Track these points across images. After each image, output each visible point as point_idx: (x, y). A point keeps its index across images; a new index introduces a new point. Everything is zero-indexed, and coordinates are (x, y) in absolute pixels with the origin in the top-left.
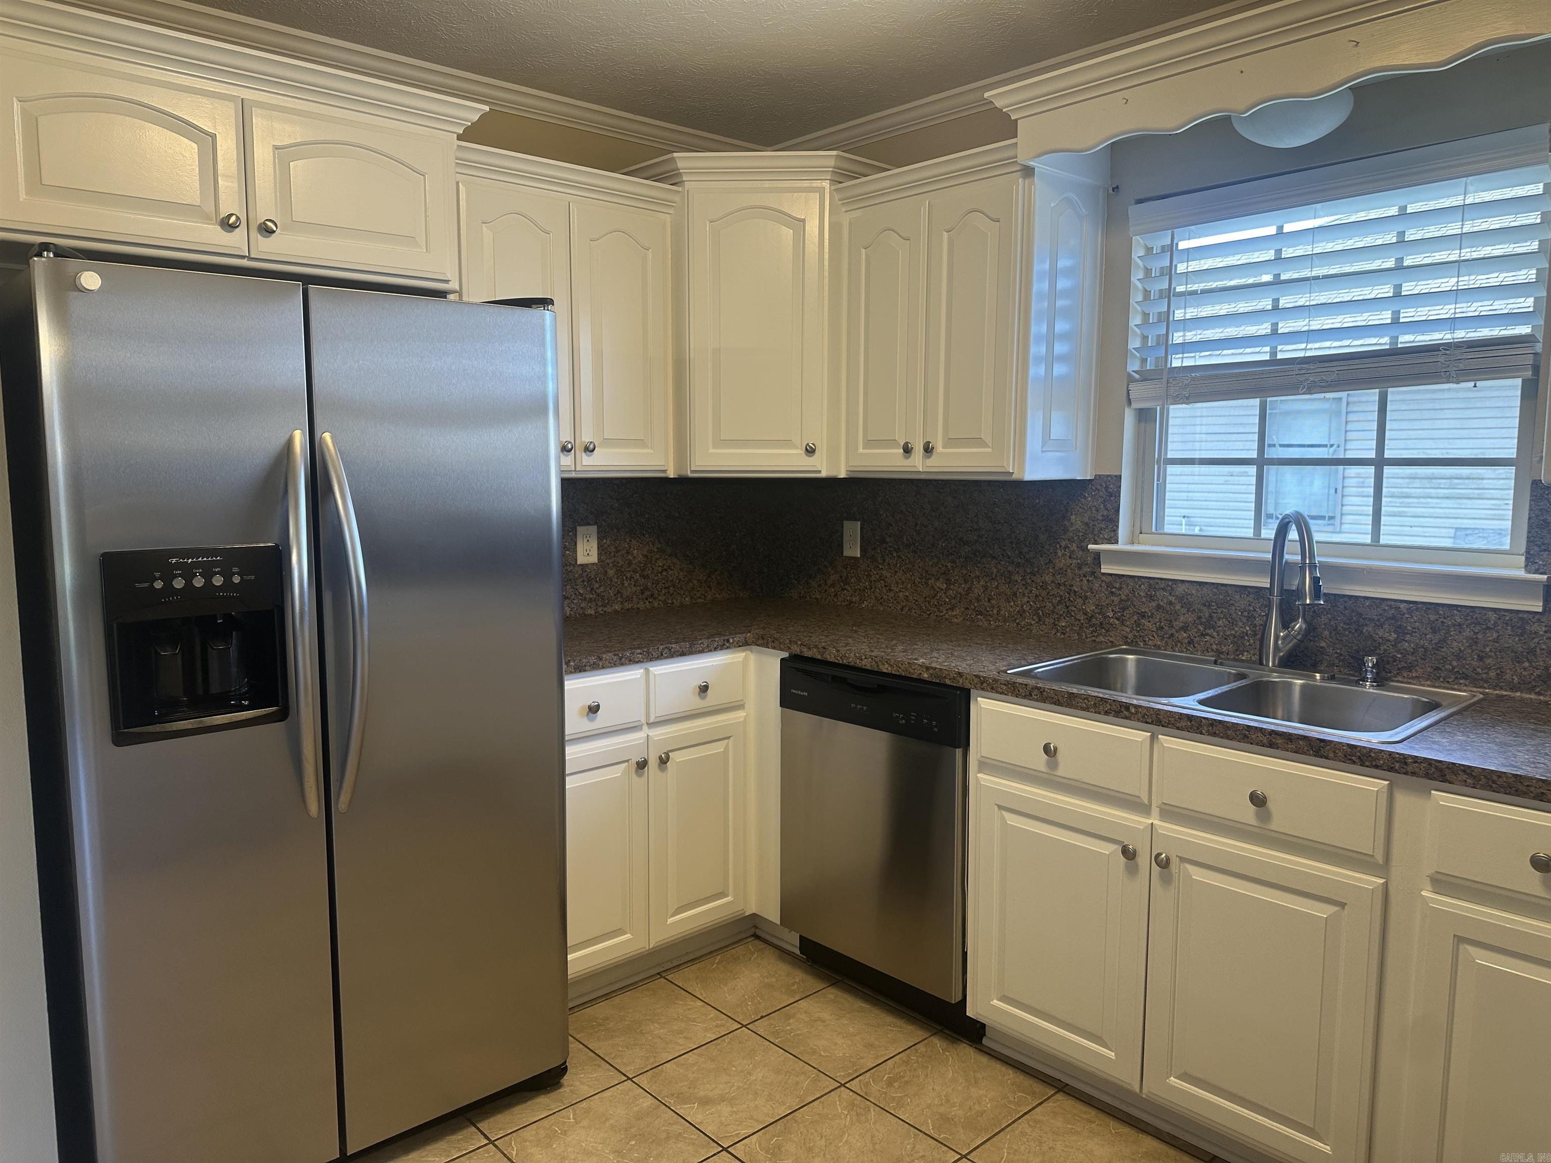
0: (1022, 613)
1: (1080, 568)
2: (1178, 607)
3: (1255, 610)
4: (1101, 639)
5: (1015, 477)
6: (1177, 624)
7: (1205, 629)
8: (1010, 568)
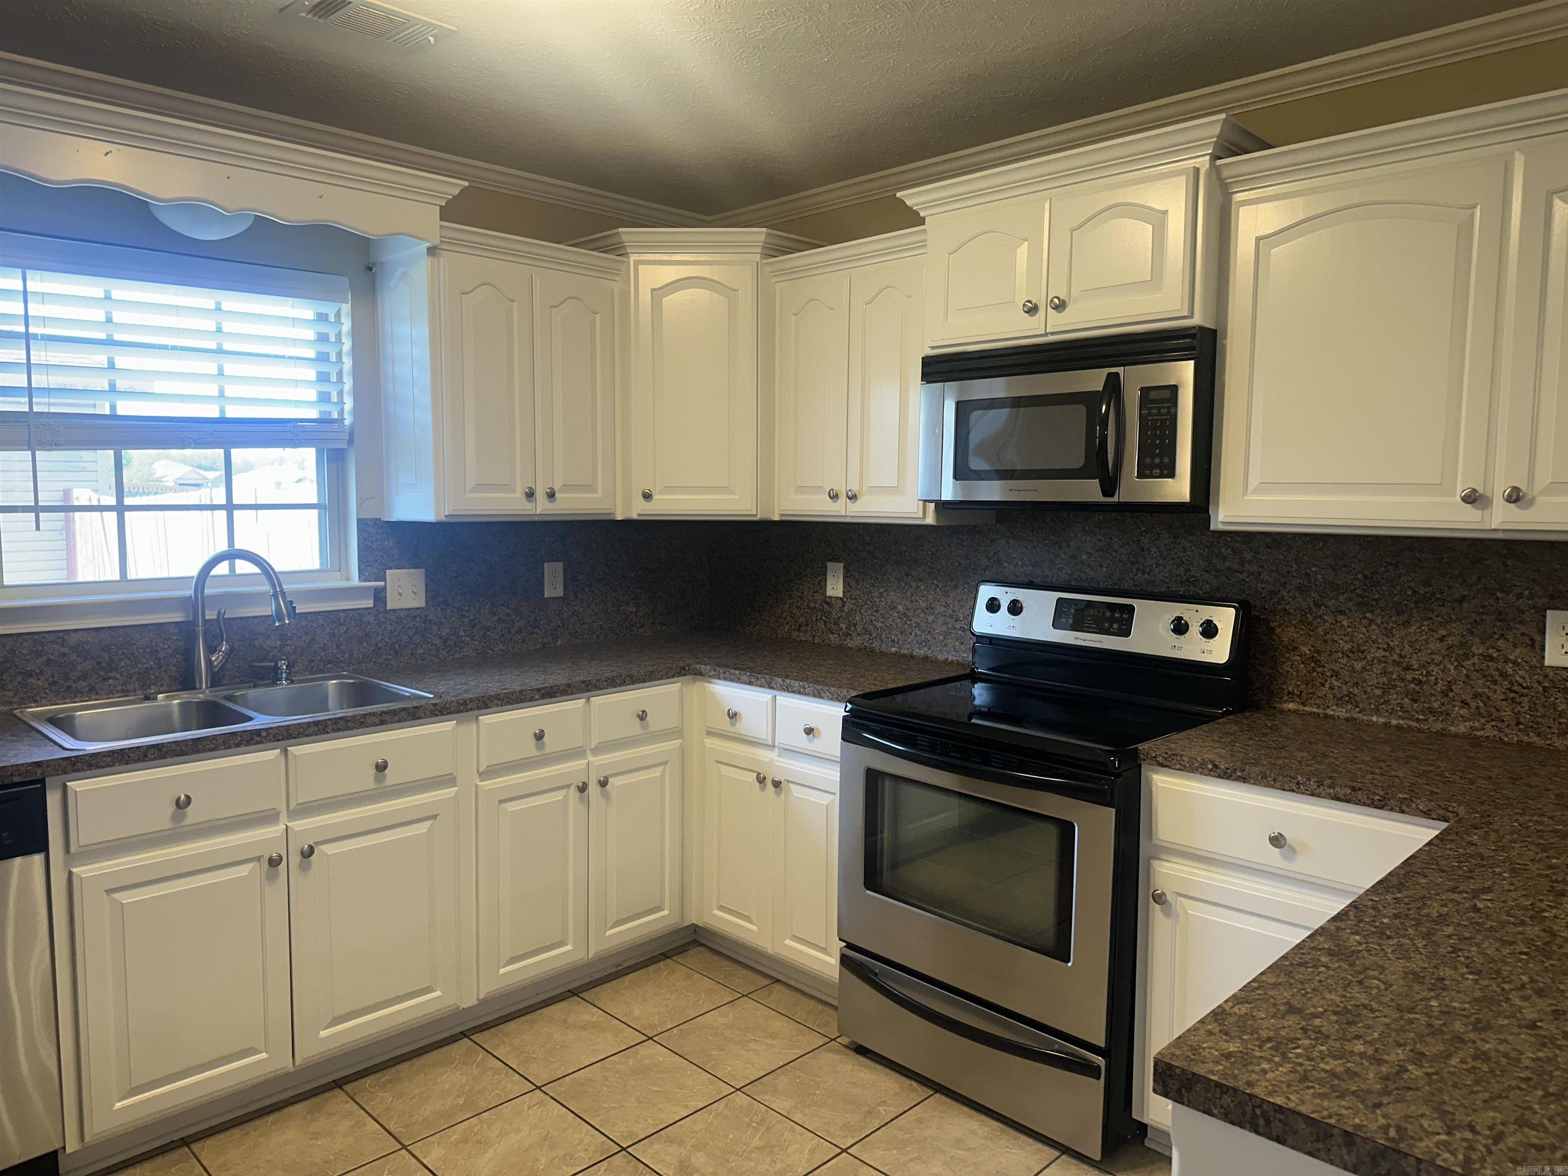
2: (73, 657)
3: (157, 645)
6: (74, 675)
7: (106, 673)
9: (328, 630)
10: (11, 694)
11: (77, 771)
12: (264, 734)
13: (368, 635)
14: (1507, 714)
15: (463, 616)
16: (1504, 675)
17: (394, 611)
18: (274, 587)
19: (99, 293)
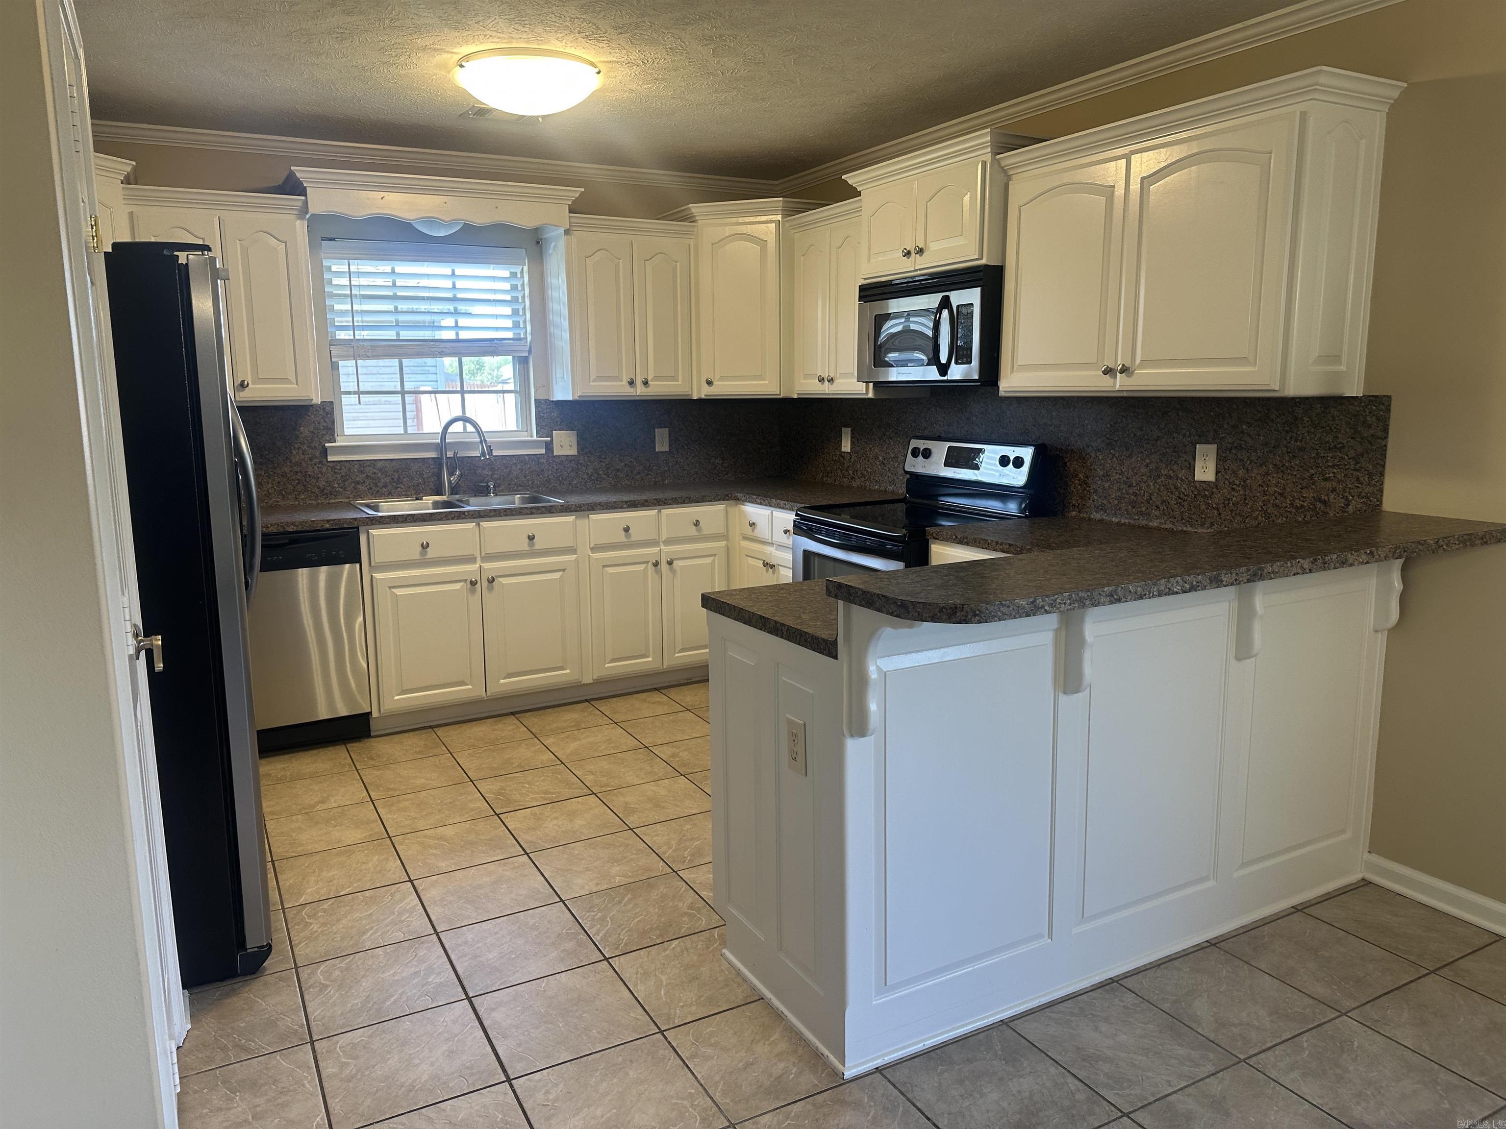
6: (380, 485)
7: (398, 484)
9: (519, 467)
10: (349, 493)
11: (373, 524)
12: (467, 514)
13: (542, 471)
14: (1177, 514)
15: (601, 461)
16: (1176, 488)
17: (559, 456)
18: (481, 438)
19: (388, 269)
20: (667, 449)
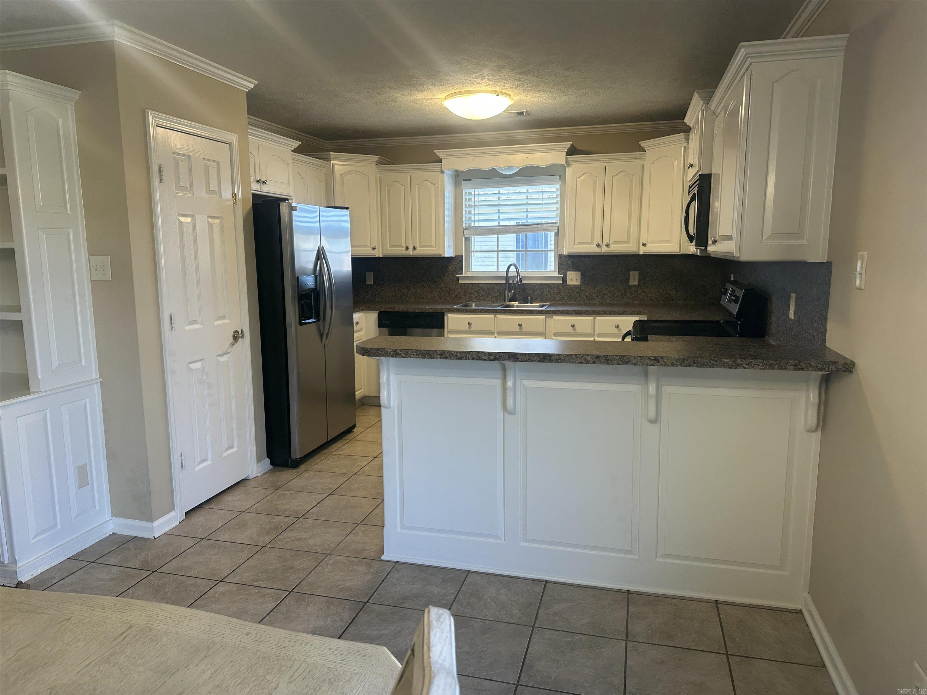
0: (434, 297)
1: (452, 282)
2: (480, 290)
4: (460, 301)
5: (443, 256)
8: (430, 284)
9: (547, 290)
11: (450, 312)
12: (490, 310)
13: (560, 292)
15: (595, 289)
17: (570, 285)
18: (517, 274)
19: (496, 192)
20: (636, 283)
